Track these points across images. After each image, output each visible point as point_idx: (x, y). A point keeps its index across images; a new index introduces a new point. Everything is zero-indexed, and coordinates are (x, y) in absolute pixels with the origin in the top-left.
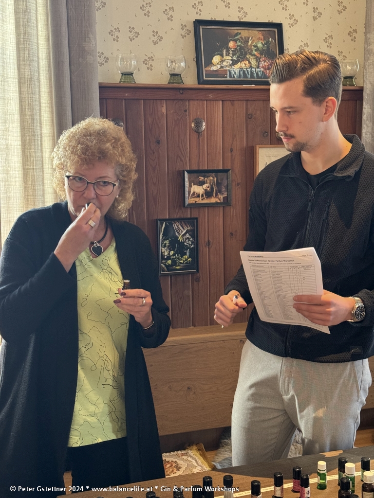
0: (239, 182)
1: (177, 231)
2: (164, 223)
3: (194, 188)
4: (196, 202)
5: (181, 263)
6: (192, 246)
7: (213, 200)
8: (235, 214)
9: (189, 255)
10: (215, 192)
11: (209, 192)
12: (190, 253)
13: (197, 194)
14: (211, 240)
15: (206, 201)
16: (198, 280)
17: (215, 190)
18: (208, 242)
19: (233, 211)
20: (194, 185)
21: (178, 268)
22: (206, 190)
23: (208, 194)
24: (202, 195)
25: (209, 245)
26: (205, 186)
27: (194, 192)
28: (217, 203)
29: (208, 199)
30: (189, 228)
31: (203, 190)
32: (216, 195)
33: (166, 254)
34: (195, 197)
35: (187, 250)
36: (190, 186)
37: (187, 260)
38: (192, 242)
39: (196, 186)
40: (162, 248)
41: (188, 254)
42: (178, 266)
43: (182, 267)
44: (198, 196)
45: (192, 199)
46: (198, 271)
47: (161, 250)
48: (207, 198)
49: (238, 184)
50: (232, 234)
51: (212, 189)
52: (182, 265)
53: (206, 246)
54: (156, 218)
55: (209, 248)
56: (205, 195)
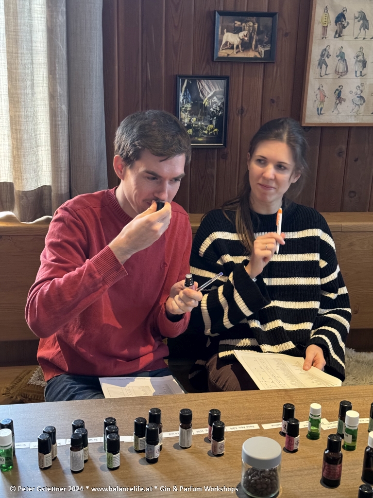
0: (287, 32)
1: (202, 92)
2: (186, 81)
3: (228, 36)
4: (228, 55)
5: (205, 134)
6: (220, 113)
7: (251, 54)
8: (278, 75)
9: (216, 124)
10: (254, 43)
11: (246, 43)
12: (217, 121)
13: (230, 44)
14: (245, 107)
15: (241, 55)
16: (225, 157)
17: (254, 40)
18: (242, 109)
19: (277, 70)
20: (227, 32)
21: (200, 139)
22: (242, 40)
23: (245, 45)
24: (238, 47)
25: (242, 114)
26: (241, 34)
27: (227, 42)
28: (256, 58)
29: (245, 52)
30: (218, 90)
31: (239, 40)
32: (256, 47)
33: (186, 121)
34: (228, 48)
35: (213, 117)
36: (223, 33)
37: (213, 130)
38: (221, 108)
39: (230, 34)
40: (182, 113)
41: (214, 123)
42: (201, 137)
43: (205, 139)
44: (232, 48)
45: (224, 51)
46: (225, 145)
47: (181, 115)
48: (243, 51)
49: (286, 35)
50: (273, 101)
51: (251, 38)
52: (206, 136)
53: (238, 115)
54: (176, 73)
55: (241, 117)
56: (242, 47)
